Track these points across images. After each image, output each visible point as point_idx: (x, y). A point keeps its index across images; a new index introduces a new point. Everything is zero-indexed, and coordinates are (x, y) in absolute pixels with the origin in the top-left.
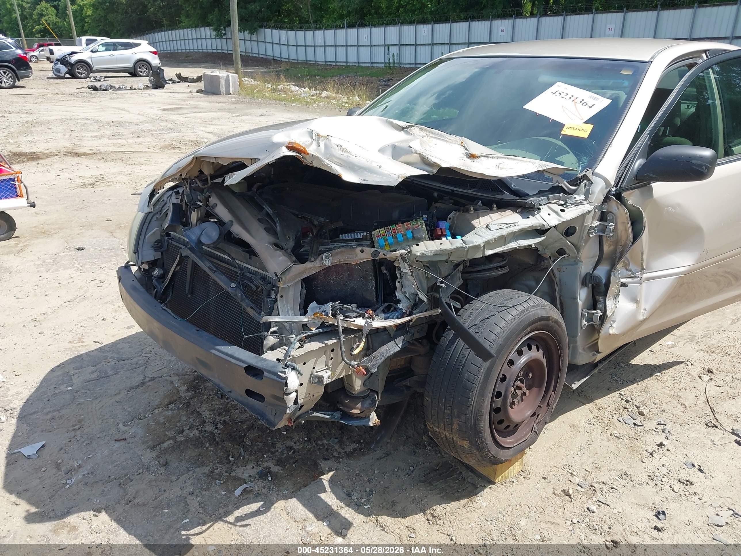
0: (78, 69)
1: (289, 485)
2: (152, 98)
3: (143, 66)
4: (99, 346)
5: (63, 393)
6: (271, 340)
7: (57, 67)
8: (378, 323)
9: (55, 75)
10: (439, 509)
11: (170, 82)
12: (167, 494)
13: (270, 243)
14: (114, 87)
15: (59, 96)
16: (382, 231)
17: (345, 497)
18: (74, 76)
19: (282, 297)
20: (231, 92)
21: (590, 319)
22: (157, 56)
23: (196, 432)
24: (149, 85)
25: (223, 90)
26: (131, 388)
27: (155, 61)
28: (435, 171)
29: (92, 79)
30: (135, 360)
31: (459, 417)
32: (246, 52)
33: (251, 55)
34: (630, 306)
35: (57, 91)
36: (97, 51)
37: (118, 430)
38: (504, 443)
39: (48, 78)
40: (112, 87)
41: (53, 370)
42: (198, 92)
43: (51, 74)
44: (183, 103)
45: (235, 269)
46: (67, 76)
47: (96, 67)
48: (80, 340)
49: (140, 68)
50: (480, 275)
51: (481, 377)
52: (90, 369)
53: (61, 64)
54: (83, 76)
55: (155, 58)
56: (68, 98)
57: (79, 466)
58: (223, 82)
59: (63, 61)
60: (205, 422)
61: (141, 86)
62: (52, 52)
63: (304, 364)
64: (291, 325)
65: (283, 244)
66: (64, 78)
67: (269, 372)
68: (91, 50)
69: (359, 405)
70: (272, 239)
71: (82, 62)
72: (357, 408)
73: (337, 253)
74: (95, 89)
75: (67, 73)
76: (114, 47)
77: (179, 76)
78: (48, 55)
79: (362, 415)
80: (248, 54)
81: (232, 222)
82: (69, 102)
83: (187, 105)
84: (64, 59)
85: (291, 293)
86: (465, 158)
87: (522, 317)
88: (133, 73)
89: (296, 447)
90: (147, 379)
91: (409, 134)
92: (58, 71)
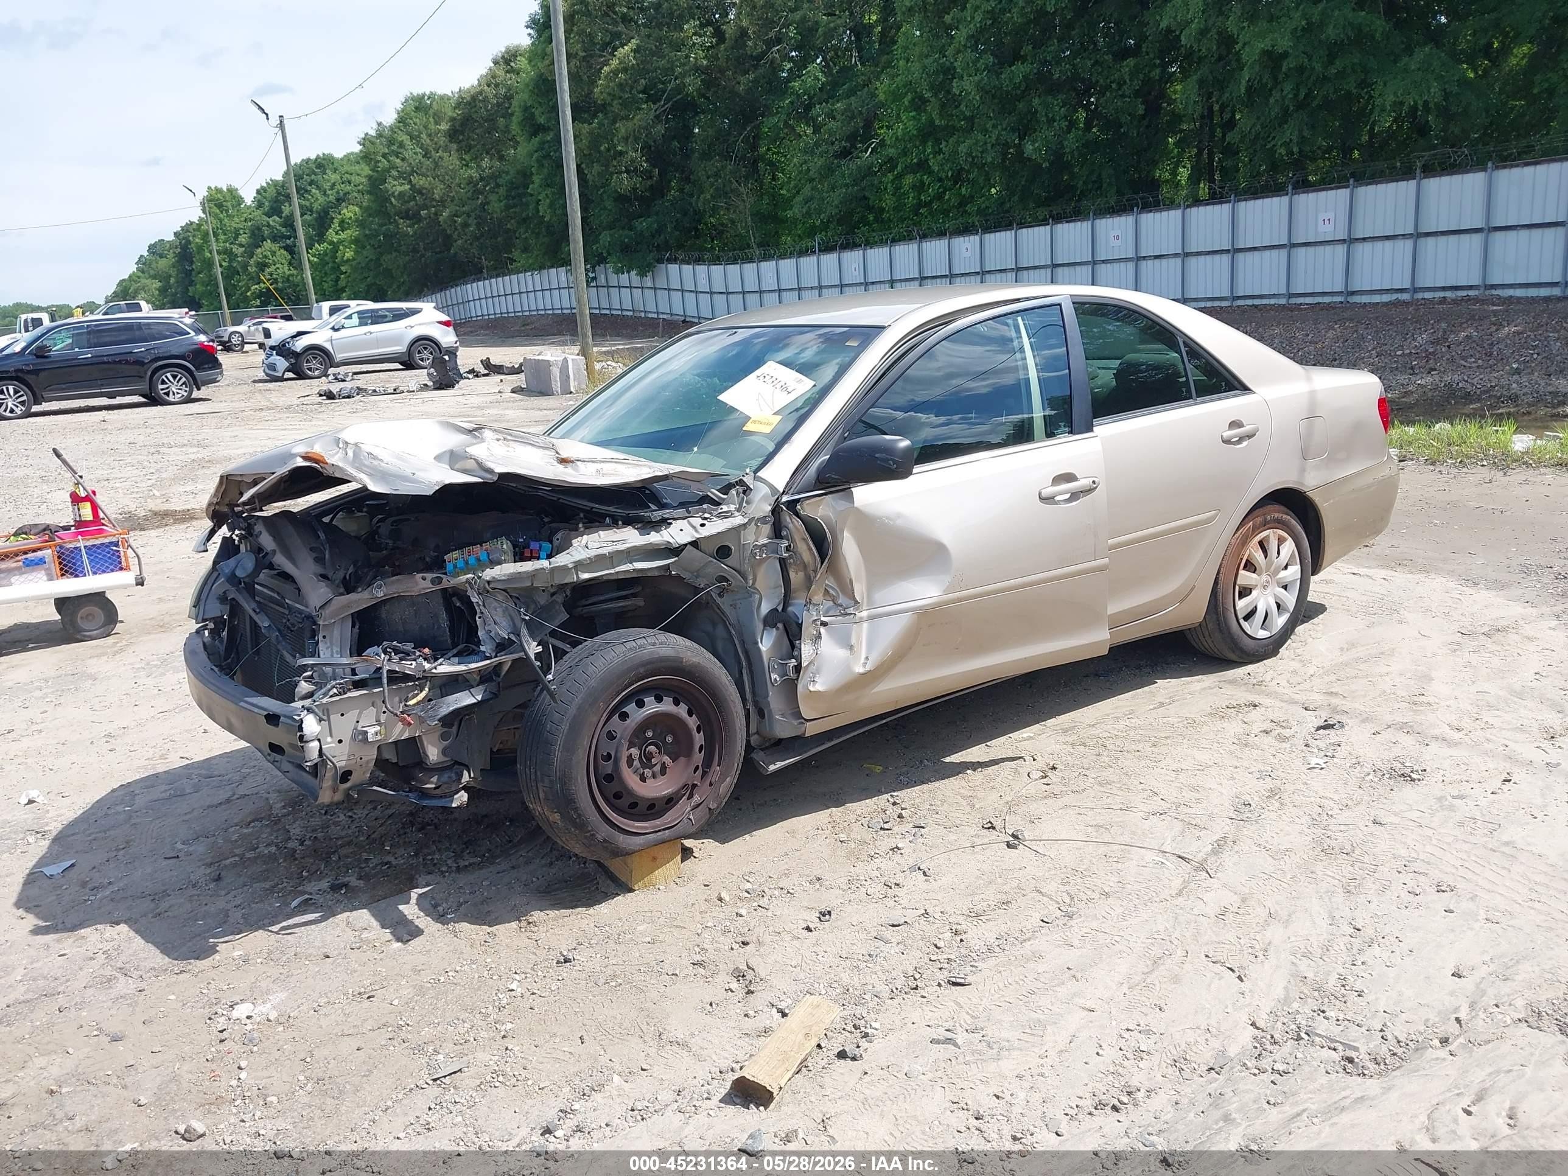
0: (308, 362)
1: (364, 897)
2: (428, 407)
3: (425, 349)
4: (188, 762)
5: (118, 813)
6: (304, 687)
7: (271, 360)
8: (445, 668)
9: (267, 375)
10: (537, 915)
11: (470, 376)
12: (206, 908)
13: (315, 574)
14: (365, 390)
15: (263, 413)
16: (456, 554)
17: (432, 909)
18: (301, 375)
19: (324, 637)
20: (572, 389)
21: (783, 674)
22: (451, 329)
23: (273, 849)
24: (430, 384)
25: (557, 386)
26: (209, 807)
27: (447, 338)
28: (495, 478)
29: (331, 378)
30: (229, 776)
31: (543, 781)
32: (633, 311)
33: (643, 315)
34: (842, 653)
35: (264, 403)
36: (343, 327)
37: (173, 849)
38: (629, 826)
39: (255, 381)
40: (360, 390)
41: (113, 791)
42: (513, 392)
43: (261, 375)
44: (479, 413)
45: (282, 610)
46: (290, 375)
47: (339, 357)
48: (162, 757)
49: (419, 352)
50: (594, 608)
51: (565, 727)
52: (163, 788)
53: (277, 354)
54: (317, 373)
55: (448, 333)
56: (278, 416)
57: (110, 883)
58: (556, 372)
59: (282, 349)
60: (290, 838)
61: (413, 386)
62: (267, 334)
63: (342, 715)
64: (334, 670)
65: (330, 575)
66: (281, 379)
67: (285, 716)
68: (331, 326)
69: (435, 779)
70: (320, 570)
71: (317, 351)
72: (432, 783)
73: (393, 582)
74: (330, 396)
75: (288, 370)
76: (376, 318)
77: (487, 363)
78: (261, 338)
79: (438, 791)
80: (638, 314)
81: (274, 551)
82: (278, 423)
83: (483, 415)
84: (284, 345)
85: (336, 633)
86: (555, 463)
87: (631, 655)
88: (408, 363)
89: (394, 862)
90: (236, 796)
91: (476, 437)
92: (272, 367)
